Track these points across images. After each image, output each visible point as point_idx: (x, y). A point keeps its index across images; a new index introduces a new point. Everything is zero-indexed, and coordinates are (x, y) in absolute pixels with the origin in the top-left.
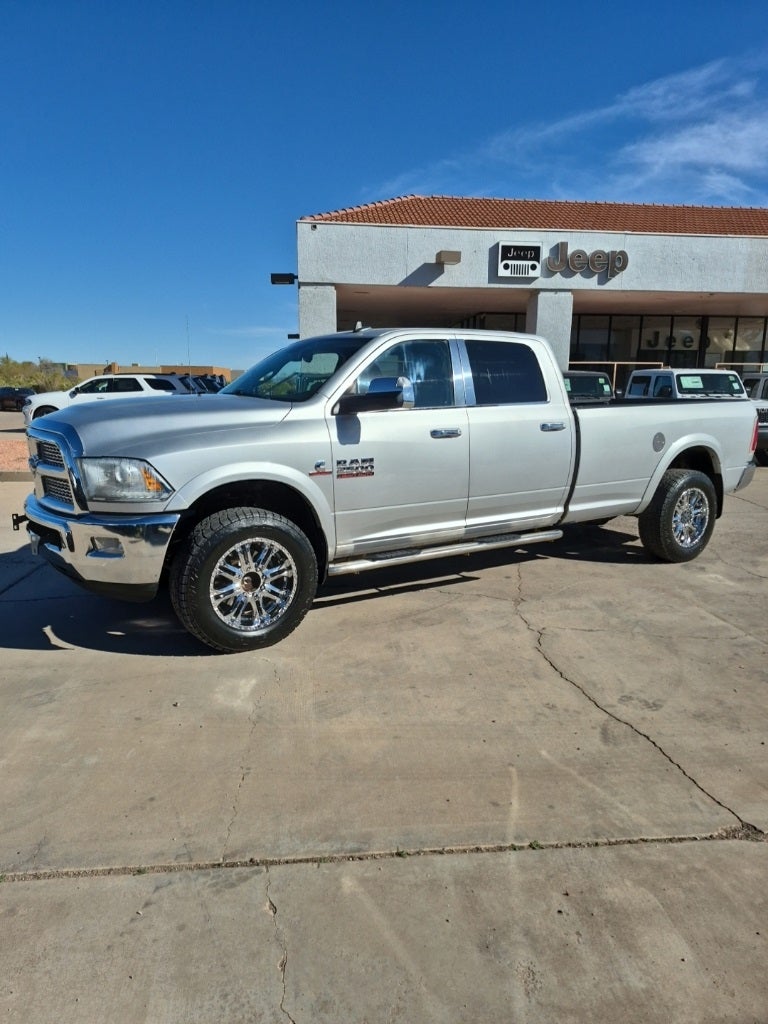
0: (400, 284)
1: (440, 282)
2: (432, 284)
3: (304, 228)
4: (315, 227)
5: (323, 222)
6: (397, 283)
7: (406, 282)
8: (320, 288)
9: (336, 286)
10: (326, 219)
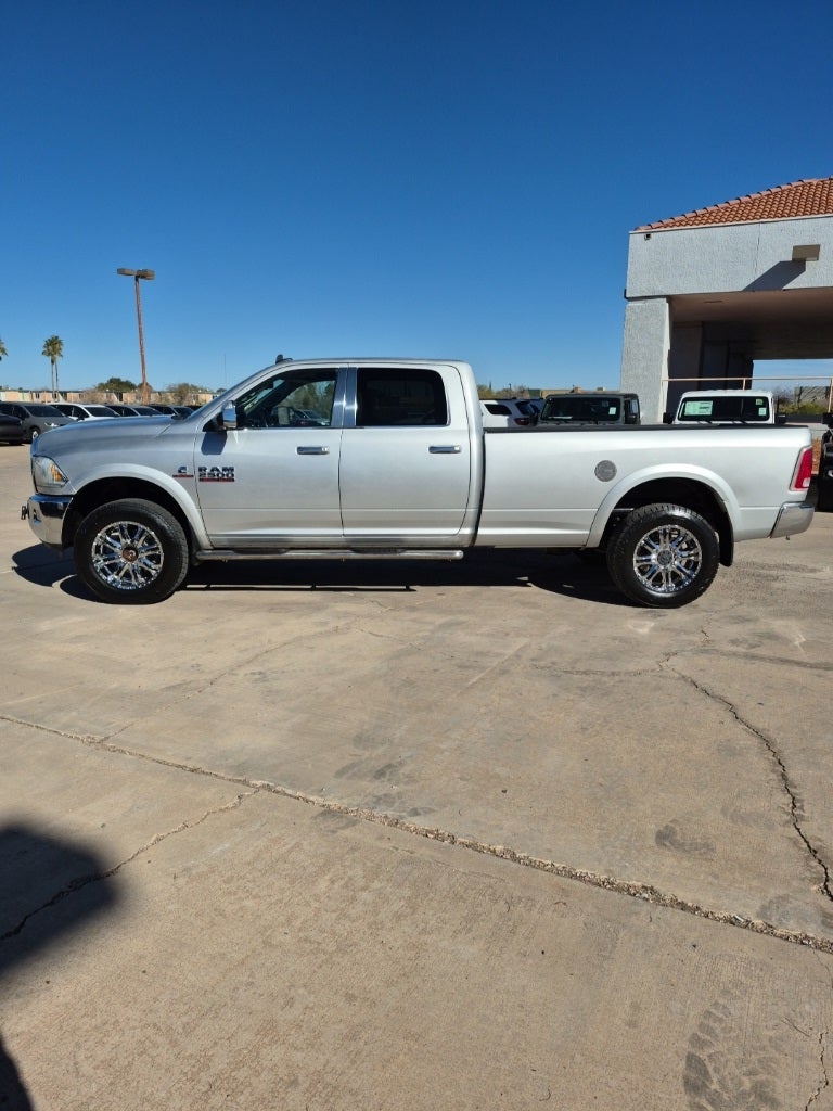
0: (746, 290)
1: (798, 283)
2: (789, 286)
3: (636, 240)
4: (648, 236)
5: (663, 229)
6: (741, 289)
7: (752, 287)
8: (649, 302)
9: (670, 299)
10: (667, 225)
